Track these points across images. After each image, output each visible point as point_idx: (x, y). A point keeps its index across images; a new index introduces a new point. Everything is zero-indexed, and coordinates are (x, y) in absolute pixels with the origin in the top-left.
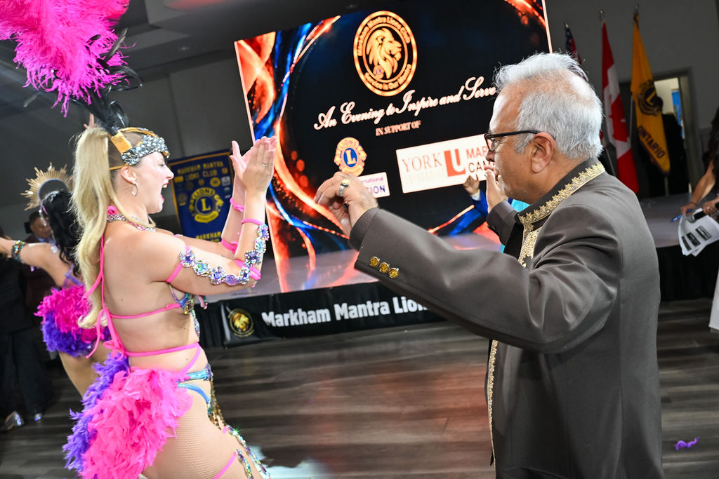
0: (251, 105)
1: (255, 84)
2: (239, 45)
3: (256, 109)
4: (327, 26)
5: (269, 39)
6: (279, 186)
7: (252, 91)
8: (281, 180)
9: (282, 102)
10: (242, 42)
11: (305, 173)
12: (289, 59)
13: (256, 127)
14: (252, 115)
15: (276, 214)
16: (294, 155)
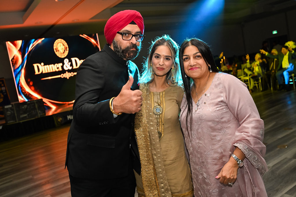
0: (12, 63)
1: (14, 57)
2: (8, 44)
3: (14, 65)
4: (40, 41)
5: (20, 43)
6: (23, 90)
7: (13, 59)
8: (24, 88)
9: (24, 64)
10: (9, 42)
11: (33, 85)
12: (27, 50)
13: (14, 71)
14: (13, 66)
15: (22, 99)
16: (29, 80)
